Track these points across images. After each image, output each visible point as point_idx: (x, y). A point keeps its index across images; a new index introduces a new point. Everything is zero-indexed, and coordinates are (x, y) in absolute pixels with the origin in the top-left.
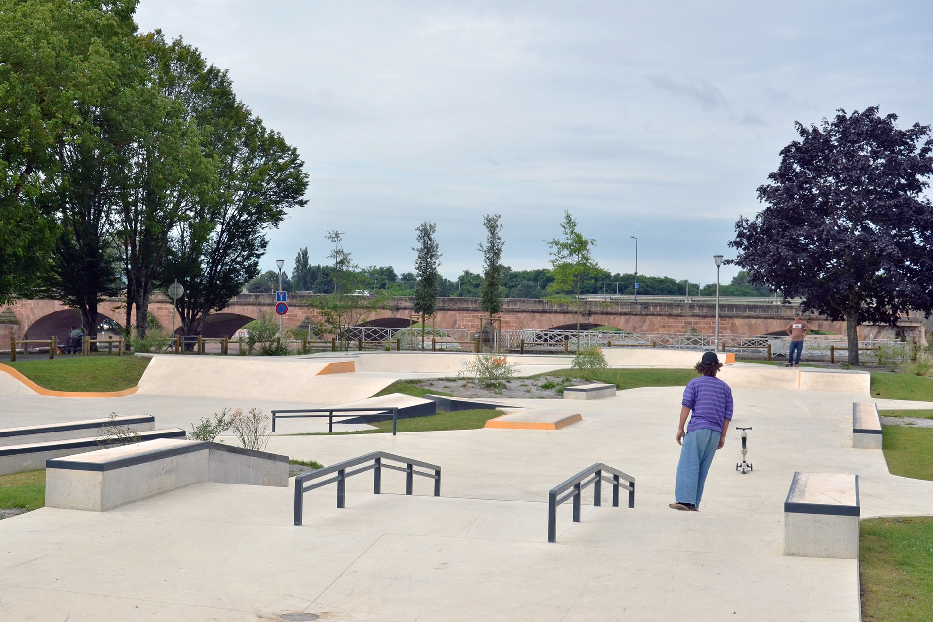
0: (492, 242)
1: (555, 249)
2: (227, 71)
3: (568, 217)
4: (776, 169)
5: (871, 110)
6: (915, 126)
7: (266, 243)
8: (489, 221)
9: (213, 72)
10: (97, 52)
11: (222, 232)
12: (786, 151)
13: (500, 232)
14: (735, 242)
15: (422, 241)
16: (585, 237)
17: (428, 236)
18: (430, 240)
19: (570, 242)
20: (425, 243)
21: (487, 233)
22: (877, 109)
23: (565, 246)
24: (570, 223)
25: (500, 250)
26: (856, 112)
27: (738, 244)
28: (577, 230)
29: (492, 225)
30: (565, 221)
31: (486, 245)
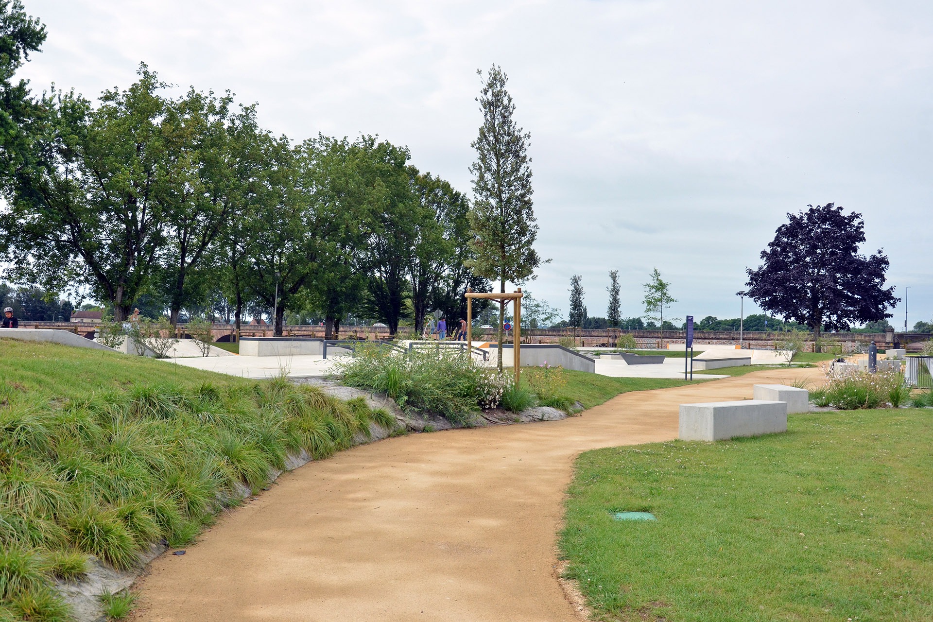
0: (614, 286)
1: (648, 289)
2: (465, 194)
3: (656, 271)
4: (772, 240)
5: (829, 205)
6: (852, 213)
7: (492, 289)
8: (612, 274)
9: (457, 194)
10: (379, 185)
11: (468, 283)
12: (779, 230)
13: (618, 280)
14: (749, 283)
15: (573, 286)
16: (664, 282)
17: (577, 283)
18: (578, 285)
19: (656, 284)
20: (575, 287)
21: (611, 281)
22: (833, 204)
23: (653, 287)
24: (657, 274)
25: (618, 290)
26: (819, 206)
27: (750, 284)
28: (660, 278)
29: (614, 276)
30: (654, 273)
31: (611, 287)
